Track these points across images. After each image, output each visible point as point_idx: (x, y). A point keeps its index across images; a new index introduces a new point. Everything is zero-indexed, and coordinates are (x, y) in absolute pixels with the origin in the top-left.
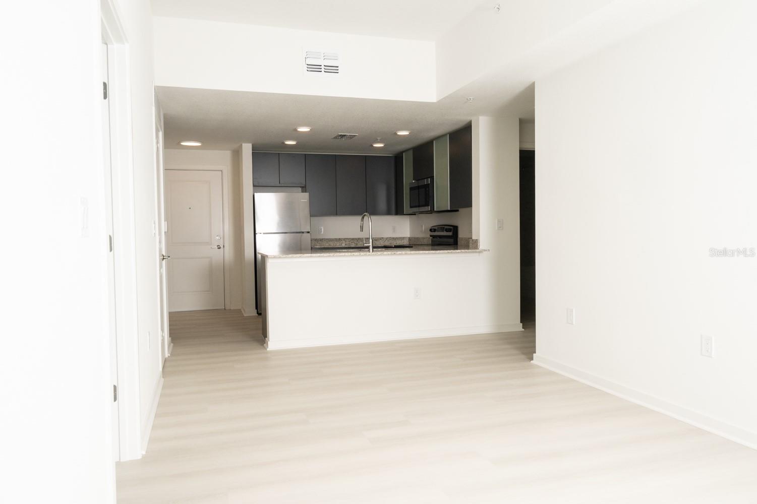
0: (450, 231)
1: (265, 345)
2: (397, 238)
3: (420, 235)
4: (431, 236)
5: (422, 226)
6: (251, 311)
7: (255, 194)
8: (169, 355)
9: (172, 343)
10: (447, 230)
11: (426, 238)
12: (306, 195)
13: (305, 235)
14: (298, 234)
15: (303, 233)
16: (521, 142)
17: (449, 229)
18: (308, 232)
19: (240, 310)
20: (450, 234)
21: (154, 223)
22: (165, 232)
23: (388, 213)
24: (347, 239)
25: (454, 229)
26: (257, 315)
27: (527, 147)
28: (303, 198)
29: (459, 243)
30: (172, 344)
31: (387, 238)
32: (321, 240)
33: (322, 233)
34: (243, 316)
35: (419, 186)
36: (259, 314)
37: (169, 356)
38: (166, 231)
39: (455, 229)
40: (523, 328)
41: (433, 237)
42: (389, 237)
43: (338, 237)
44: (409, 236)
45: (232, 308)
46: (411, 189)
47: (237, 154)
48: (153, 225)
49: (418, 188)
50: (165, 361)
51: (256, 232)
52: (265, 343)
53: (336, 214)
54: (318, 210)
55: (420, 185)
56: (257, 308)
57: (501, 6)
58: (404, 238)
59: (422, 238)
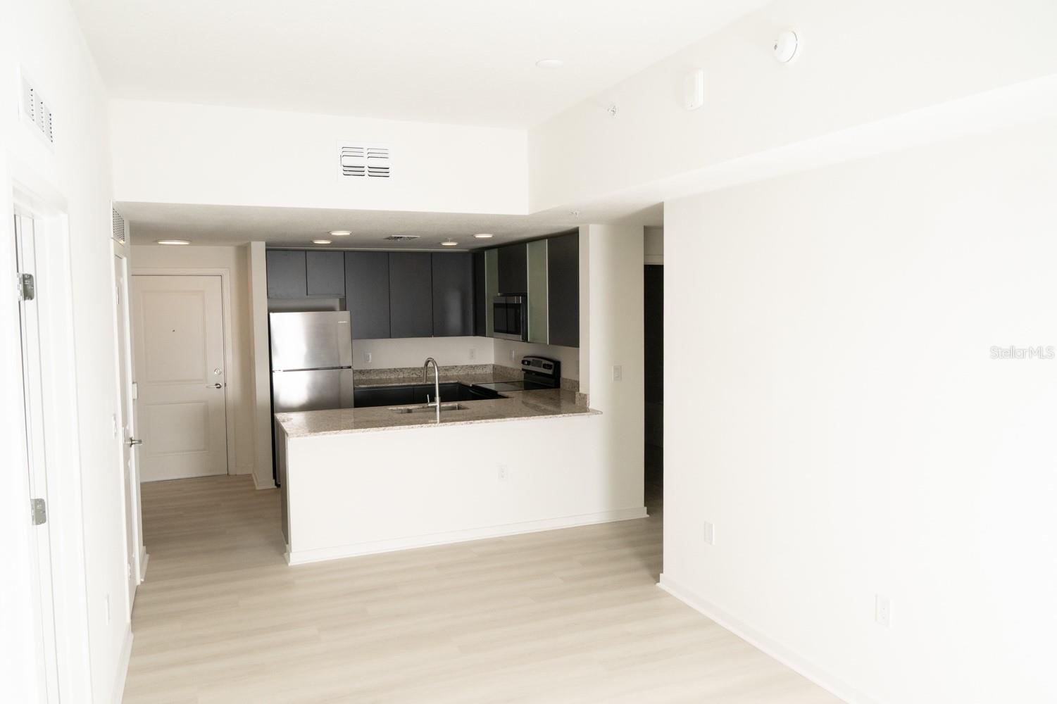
0: (550, 369)
1: (285, 554)
2: (476, 366)
3: (508, 364)
4: (523, 370)
5: (511, 353)
6: (264, 481)
7: (271, 314)
8: (143, 580)
9: (147, 553)
10: (545, 366)
11: (517, 370)
12: (346, 314)
13: (345, 370)
14: (334, 370)
15: (342, 368)
16: (646, 255)
17: (548, 365)
18: (350, 367)
19: (250, 475)
20: (550, 372)
21: (115, 419)
22: (134, 400)
23: (464, 333)
24: (405, 369)
25: (555, 365)
26: (276, 487)
27: (654, 261)
28: (342, 319)
29: (561, 386)
30: (148, 555)
31: (462, 367)
32: (369, 372)
33: (370, 362)
34: (255, 490)
35: (507, 304)
36: (278, 485)
37: (142, 583)
38: (136, 397)
39: (557, 365)
40: (648, 513)
41: (527, 372)
42: (466, 364)
43: (392, 367)
44: (493, 363)
45: (239, 473)
46: (496, 306)
47: (243, 253)
48: (114, 422)
49: (506, 306)
50: (138, 593)
51: (273, 370)
52: (285, 552)
53: (390, 334)
54: (364, 331)
55: (509, 302)
56: (275, 477)
57: (617, 107)
58: (486, 365)
59: (511, 369)
